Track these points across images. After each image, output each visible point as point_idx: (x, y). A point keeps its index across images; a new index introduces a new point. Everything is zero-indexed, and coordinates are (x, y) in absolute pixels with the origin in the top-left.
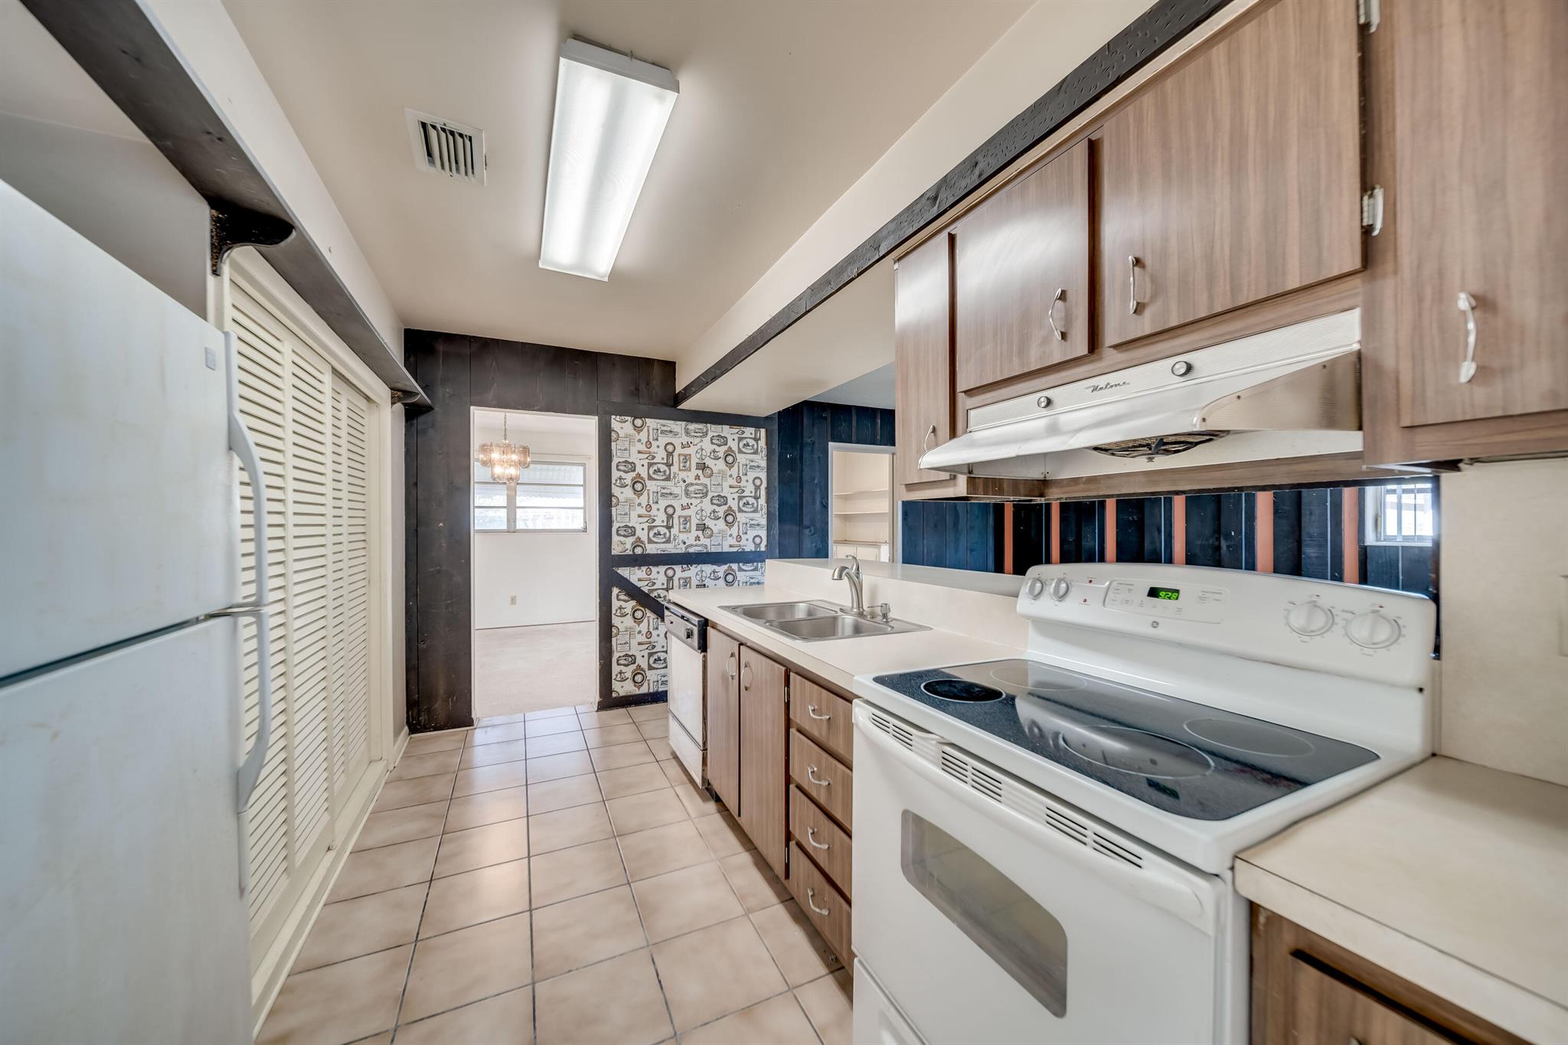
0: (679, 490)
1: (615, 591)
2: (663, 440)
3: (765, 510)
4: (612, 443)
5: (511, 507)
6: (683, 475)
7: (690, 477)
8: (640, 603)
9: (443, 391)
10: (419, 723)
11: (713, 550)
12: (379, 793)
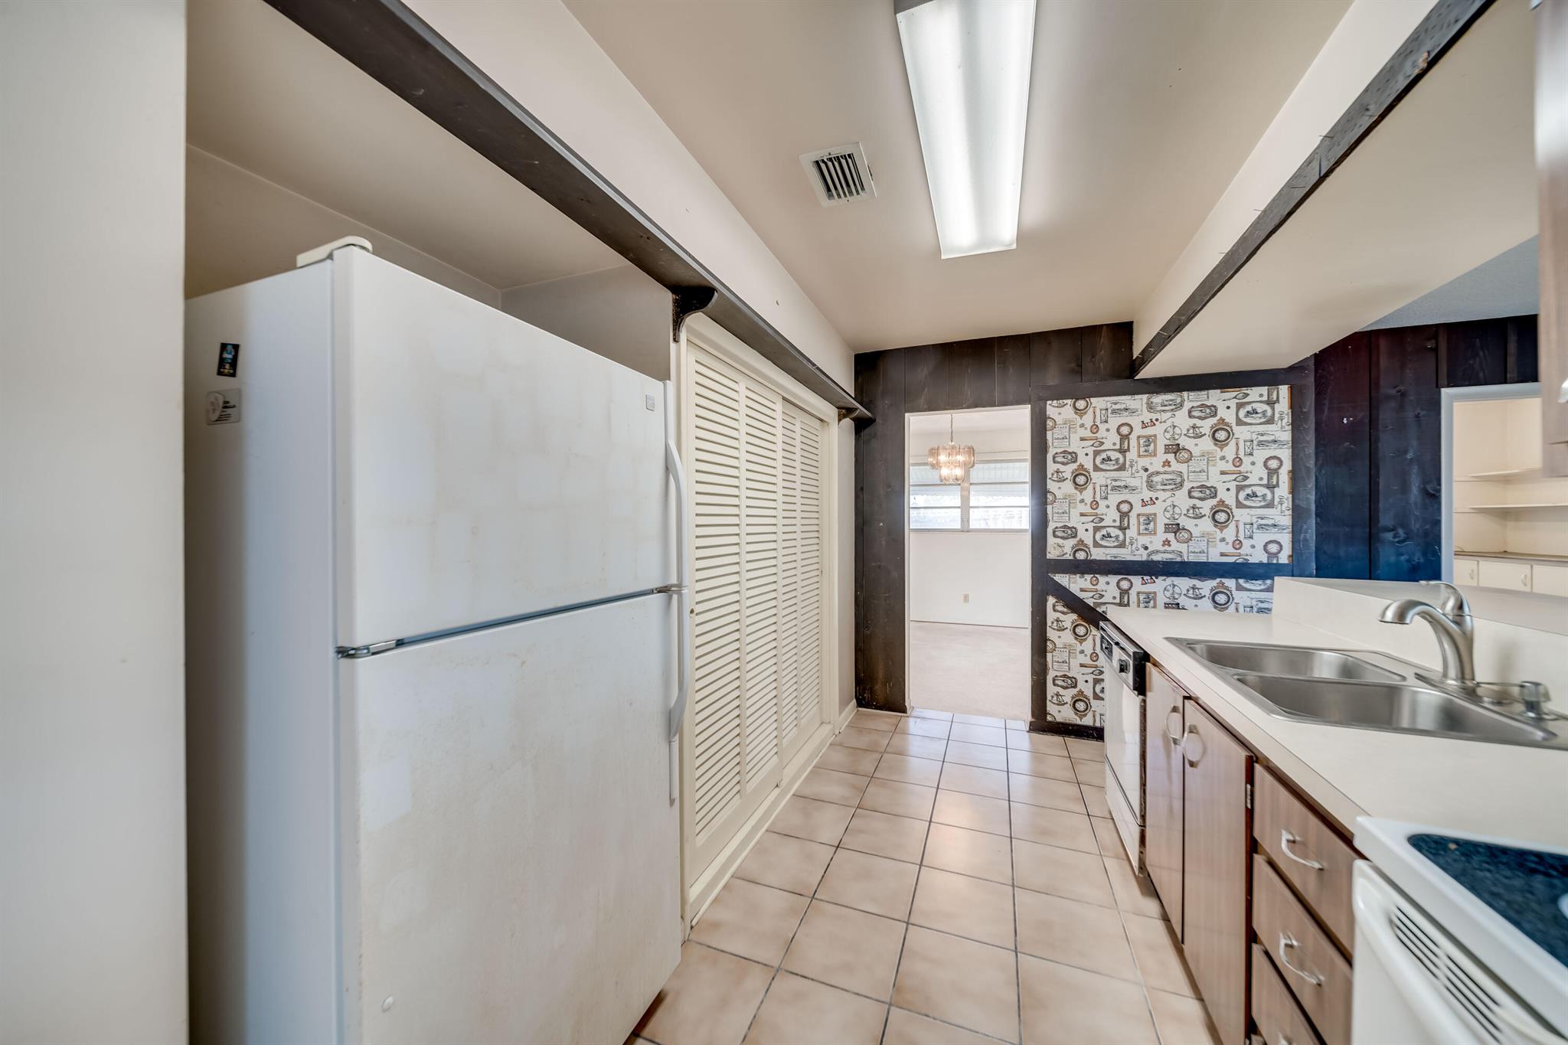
0: (1139, 481)
1: (1051, 600)
2: (1114, 422)
3: (1288, 503)
4: (1048, 432)
5: (965, 507)
6: (1144, 462)
7: (1156, 464)
8: (1082, 616)
9: (883, 404)
10: (864, 698)
11: (1192, 558)
12: (823, 751)
